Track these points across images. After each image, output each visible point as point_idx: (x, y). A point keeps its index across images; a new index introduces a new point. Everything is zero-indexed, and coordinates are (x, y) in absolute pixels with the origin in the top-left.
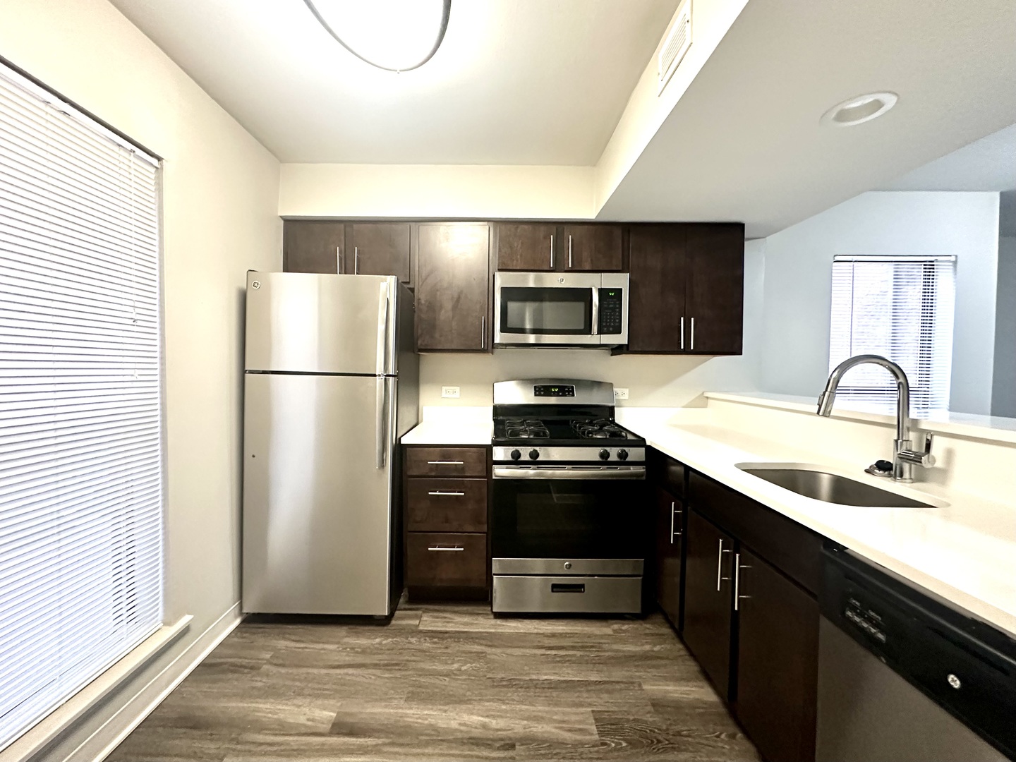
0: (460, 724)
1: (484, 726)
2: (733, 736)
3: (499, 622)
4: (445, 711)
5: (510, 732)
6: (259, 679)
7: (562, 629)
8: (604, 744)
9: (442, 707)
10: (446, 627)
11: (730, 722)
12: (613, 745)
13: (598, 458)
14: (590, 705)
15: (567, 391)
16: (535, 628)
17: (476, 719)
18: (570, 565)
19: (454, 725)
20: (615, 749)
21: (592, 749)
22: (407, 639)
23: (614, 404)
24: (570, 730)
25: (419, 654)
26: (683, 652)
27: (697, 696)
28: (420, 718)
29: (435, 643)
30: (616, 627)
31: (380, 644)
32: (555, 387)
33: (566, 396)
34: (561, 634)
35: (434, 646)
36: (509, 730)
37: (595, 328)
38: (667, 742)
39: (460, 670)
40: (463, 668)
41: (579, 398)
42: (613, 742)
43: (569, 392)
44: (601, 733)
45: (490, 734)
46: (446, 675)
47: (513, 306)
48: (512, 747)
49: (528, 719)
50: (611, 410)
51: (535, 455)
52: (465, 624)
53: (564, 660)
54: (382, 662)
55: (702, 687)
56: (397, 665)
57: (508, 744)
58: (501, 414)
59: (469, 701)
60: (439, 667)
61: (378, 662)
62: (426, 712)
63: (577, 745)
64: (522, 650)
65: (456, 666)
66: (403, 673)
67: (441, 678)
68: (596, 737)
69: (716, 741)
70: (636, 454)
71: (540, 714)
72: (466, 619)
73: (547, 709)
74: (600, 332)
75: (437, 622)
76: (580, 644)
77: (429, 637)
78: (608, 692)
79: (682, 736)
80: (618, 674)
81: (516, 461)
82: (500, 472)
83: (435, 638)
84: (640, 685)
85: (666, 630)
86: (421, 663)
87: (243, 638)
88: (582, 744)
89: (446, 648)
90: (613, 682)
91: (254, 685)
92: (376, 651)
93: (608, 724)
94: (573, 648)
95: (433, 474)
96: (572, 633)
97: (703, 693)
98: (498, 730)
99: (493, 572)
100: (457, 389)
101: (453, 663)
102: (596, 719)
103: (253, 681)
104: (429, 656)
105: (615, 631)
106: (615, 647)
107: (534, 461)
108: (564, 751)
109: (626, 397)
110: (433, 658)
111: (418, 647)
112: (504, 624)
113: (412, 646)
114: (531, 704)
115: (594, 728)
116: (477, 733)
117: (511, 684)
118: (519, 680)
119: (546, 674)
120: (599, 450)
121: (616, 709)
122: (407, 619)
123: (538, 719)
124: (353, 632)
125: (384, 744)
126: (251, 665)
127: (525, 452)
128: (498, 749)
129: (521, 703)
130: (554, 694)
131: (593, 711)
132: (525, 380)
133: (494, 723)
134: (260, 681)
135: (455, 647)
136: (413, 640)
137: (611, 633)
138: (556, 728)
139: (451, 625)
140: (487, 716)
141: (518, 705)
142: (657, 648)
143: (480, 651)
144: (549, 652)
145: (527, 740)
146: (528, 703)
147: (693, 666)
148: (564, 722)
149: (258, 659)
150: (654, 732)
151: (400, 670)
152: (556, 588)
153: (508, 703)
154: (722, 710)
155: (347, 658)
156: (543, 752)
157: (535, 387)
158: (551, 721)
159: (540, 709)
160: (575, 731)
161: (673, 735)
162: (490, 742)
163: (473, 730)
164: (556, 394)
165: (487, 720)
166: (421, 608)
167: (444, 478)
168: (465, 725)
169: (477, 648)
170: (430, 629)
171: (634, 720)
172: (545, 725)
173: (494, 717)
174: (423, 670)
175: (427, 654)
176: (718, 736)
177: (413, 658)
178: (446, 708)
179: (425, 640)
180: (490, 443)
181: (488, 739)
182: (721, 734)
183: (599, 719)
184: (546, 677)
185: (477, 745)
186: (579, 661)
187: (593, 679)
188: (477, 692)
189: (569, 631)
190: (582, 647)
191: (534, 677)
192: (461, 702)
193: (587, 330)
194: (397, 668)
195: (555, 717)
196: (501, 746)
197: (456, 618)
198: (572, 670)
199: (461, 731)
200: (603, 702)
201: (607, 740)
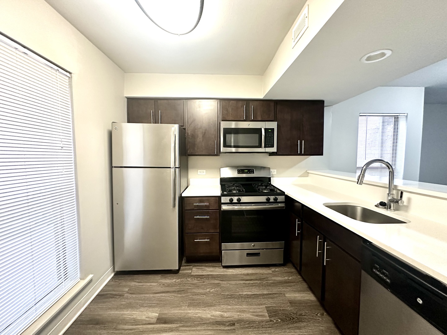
0: (211, 316)
1: (222, 316)
2: (322, 314)
3: (225, 269)
4: (205, 310)
5: (232, 318)
6: (124, 300)
7: (251, 272)
8: (271, 321)
9: (203, 309)
10: (203, 273)
11: (321, 308)
12: (275, 321)
13: (265, 201)
14: (265, 304)
15: (251, 171)
16: (240, 272)
17: (218, 313)
18: (254, 245)
19: (209, 316)
20: (276, 323)
21: (267, 323)
22: (187, 279)
23: (271, 176)
24: (257, 316)
25: (192, 285)
26: (301, 279)
27: (308, 298)
28: (194, 314)
29: (199, 280)
30: (273, 270)
31: (175, 282)
32: (246, 170)
33: (250, 173)
34: (251, 274)
35: (198, 282)
36: (232, 317)
37: (263, 145)
38: (297, 319)
39: (210, 292)
40: (211, 291)
41: (256, 174)
42: (275, 320)
43: (252, 171)
44: (270, 316)
45: (225, 319)
46: (205, 294)
47: (228, 136)
48: (234, 324)
49: (240, 312)
50: (270, 179)
51: (239, 200)
52: (211, 271)
53: (252, 285)
54: (176, 290)
55: (309, 294)
56: (183, 291)
57: (232, 323)
58: (224, 182)
59: (215, 305)
60: (201, 291)
61: (175, 290)
62: (197, 311)
63: (261, 322)
64: (235, 282)
65: (208, 290)
66: (186, 294)
67: (202, 296)
68: (268, 318)
69: (316, 317)
70: (281, 198)
71: (244, 309)
72: (211, 269)
73: (247, 307)
74: (265, 147)
75: (199, 271)
76: (259, 278)
77: (196, 278)
78: (272, 298)
79: (303, 315)
80: (275, 290)
81: (231, 203)
82: (224, 207)
83: (199, 278)
84: (284, 294)
85: (293, 270)
86: (194, 290)
87: (116, 282)
88: (262, 321)
89: (204, 282)
90: (273, 294)
91: (122, 303)
92: (174, 285)
93: (272, 312)
94: (256, 280)
95: (196, 209)
96: (256, 273)
97: (309, 297)
98: (227, 317)
99: (222, 249)
100: (205, 171)
101: (207, 289)
102: (267, 310)
103: (121, 301)
104: (196, 286)
105: (273, 271)
106: (273, 278)
107: (239, 202)
108: (255, 325)
109: (275, 173)
110: (198, 287)
111: (192, 283)
112: (227, 270)
113: (189, 282)
114: (240, 305)
115: (267, 314)
116: (219, 319)
117: (232, 297)
118: (235, 295)
119: (246, 292)
120: (265, 197)
121: (275, 305)
122: (186, 270)
123: (243, 311)
124: (164, 277)
125: (180, 326)
126: (120, 294)
127: (235, 199)
128: (228, 326)
129: (236, 305)
130: (250, 300)
131: (266, 307)
132: (233, 167)
133: (226, 315)
134: (124, 301)
135: (207, 282)
136: (189, 279)
137: (271, 272)
138: (251, 315)
139: (205, 272)
140: (223, 312)
141: (235, 306)
142: (290, 278)
143: (218, 283)
144: (246, 282)
145: (239, 321)
146: (239, 305)
147: (305, 285)
148: (254, 312)
149: (123, 291)
150: (291, 314)
151: (184, 293)
152: (248, 255)
153: (231, 305)
154: (318, 303)
155: (161, 289)
156: (246, 326)
157: (238, 170)
158: (249, 312)
159: (244, 307)
160: (259, 316)
161: (299, 315)
162: (224, 323)
163: (217, 318)
164: (246, 173)
165: (222, 313)
166: (192, 265)
167: (201, 210)
168: (213, 316)
169: (216, 282)
170: (196, 274)
171: (283, 310)
172: (247, 314)
173: (225, 312)
174: (194, 292)
175: (196, 285)
176: (317, 315)
177: (190, 287)
178: (205, 309)
179: (194, 279)
180: (220, 195)
181: (224, 322)
182: (317, 314)
183: (269, 310)
184: (246, 293)
185: (219, 324)
186: (259, 286)
187: (265, 293)
188: (218, 301)
189: (254, 272)
190: (260, 279)
191: (241, 293)
192: (211, 306)
193: (260, 146)
194: (183, 292)
195: (251, 311)
196: (229, 324)
197: (207, 268)
198: (256, 289)
199: (212, 319)
200: (270, 303)
201: (272, 319)
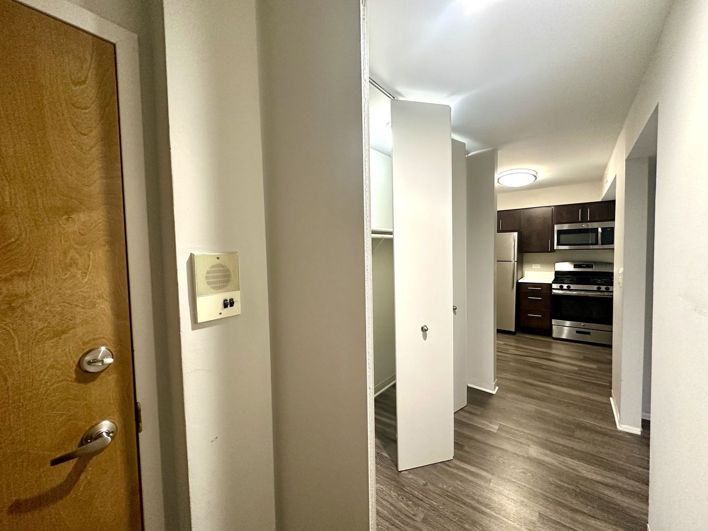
13: (595, 289)
15: (590, 266)
18: (584, 325)
32: (584, 265)
33: (589, 268)
37: (600, 242)
41: (595, 269)
47: (562, 236)
51: (569, 287)
58: (557, 273)
74: (603, 244)
81: (561, 288)
82: (555, 292)
95: (529, 292)
99: (553, 324)
100: (539, 265)
107: (569, 289)
111: (525, 339)
120: (597, 286)
122: (520, 336)
127: (565, 286)
132: (569, 262)
152: (578, 332)
157: (574, 264)
164: (584, 267)
166: (527, 334)
167: (534, 293)
180: (552, 283)
193: (596, 244)
